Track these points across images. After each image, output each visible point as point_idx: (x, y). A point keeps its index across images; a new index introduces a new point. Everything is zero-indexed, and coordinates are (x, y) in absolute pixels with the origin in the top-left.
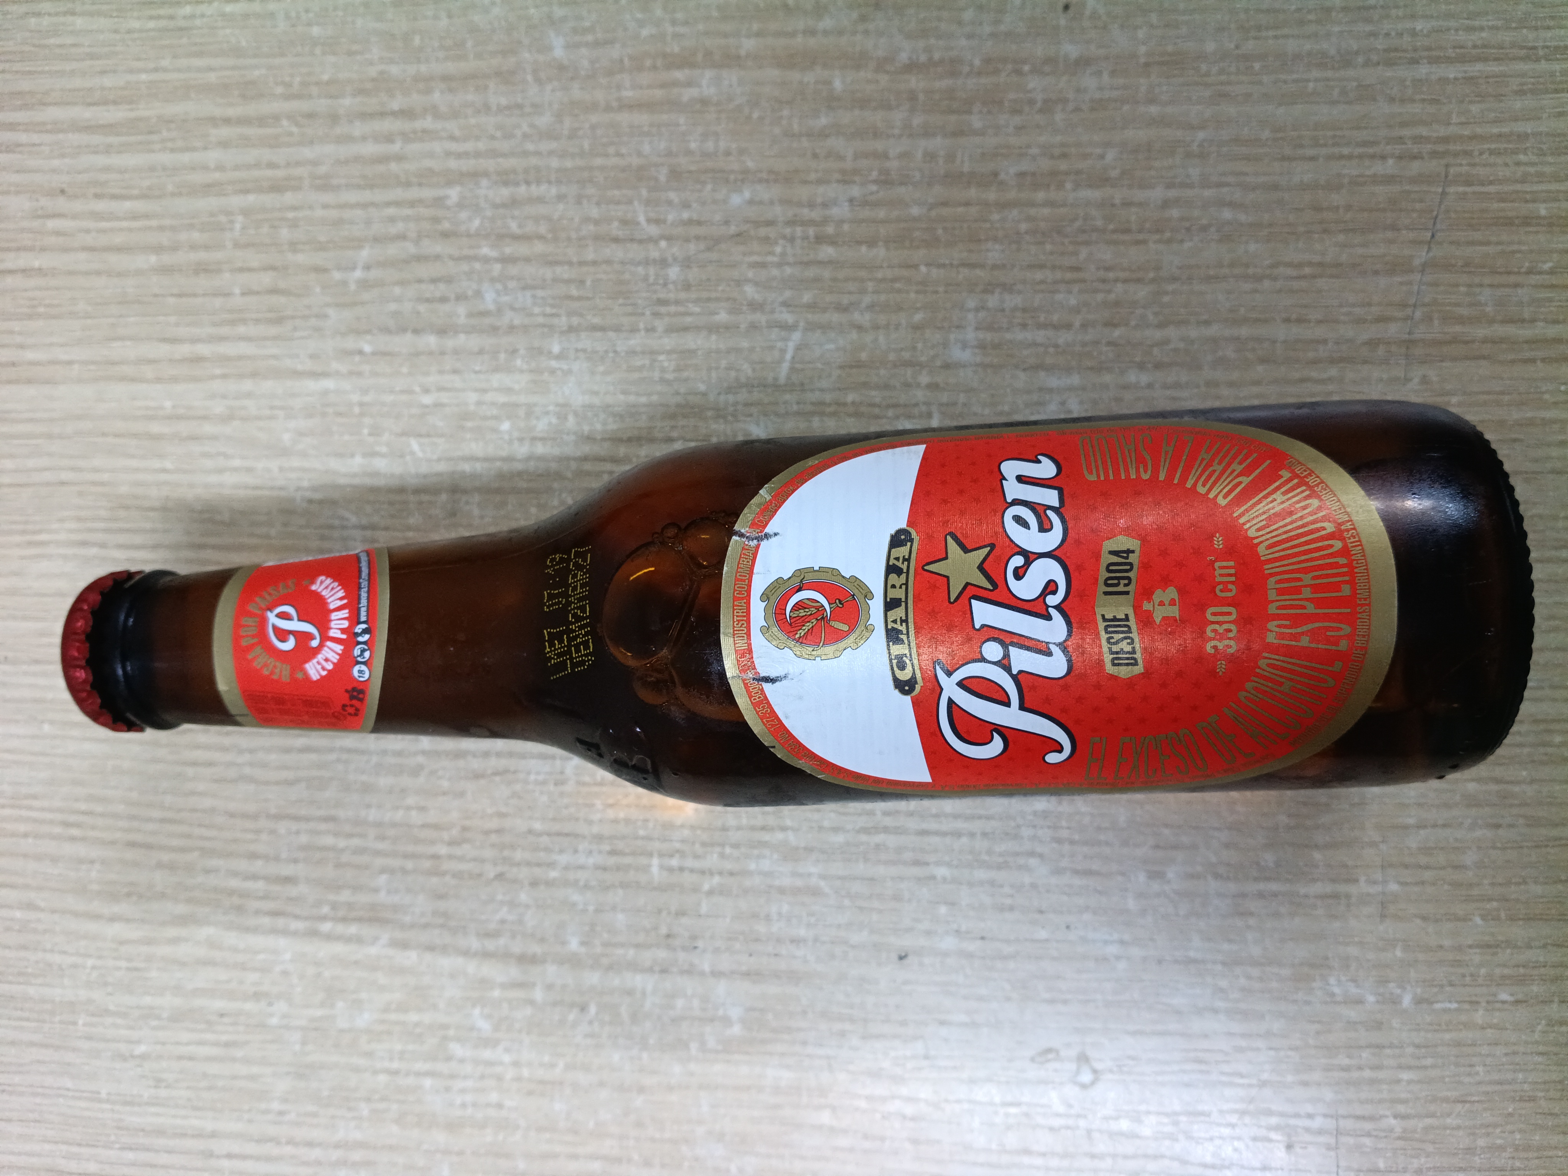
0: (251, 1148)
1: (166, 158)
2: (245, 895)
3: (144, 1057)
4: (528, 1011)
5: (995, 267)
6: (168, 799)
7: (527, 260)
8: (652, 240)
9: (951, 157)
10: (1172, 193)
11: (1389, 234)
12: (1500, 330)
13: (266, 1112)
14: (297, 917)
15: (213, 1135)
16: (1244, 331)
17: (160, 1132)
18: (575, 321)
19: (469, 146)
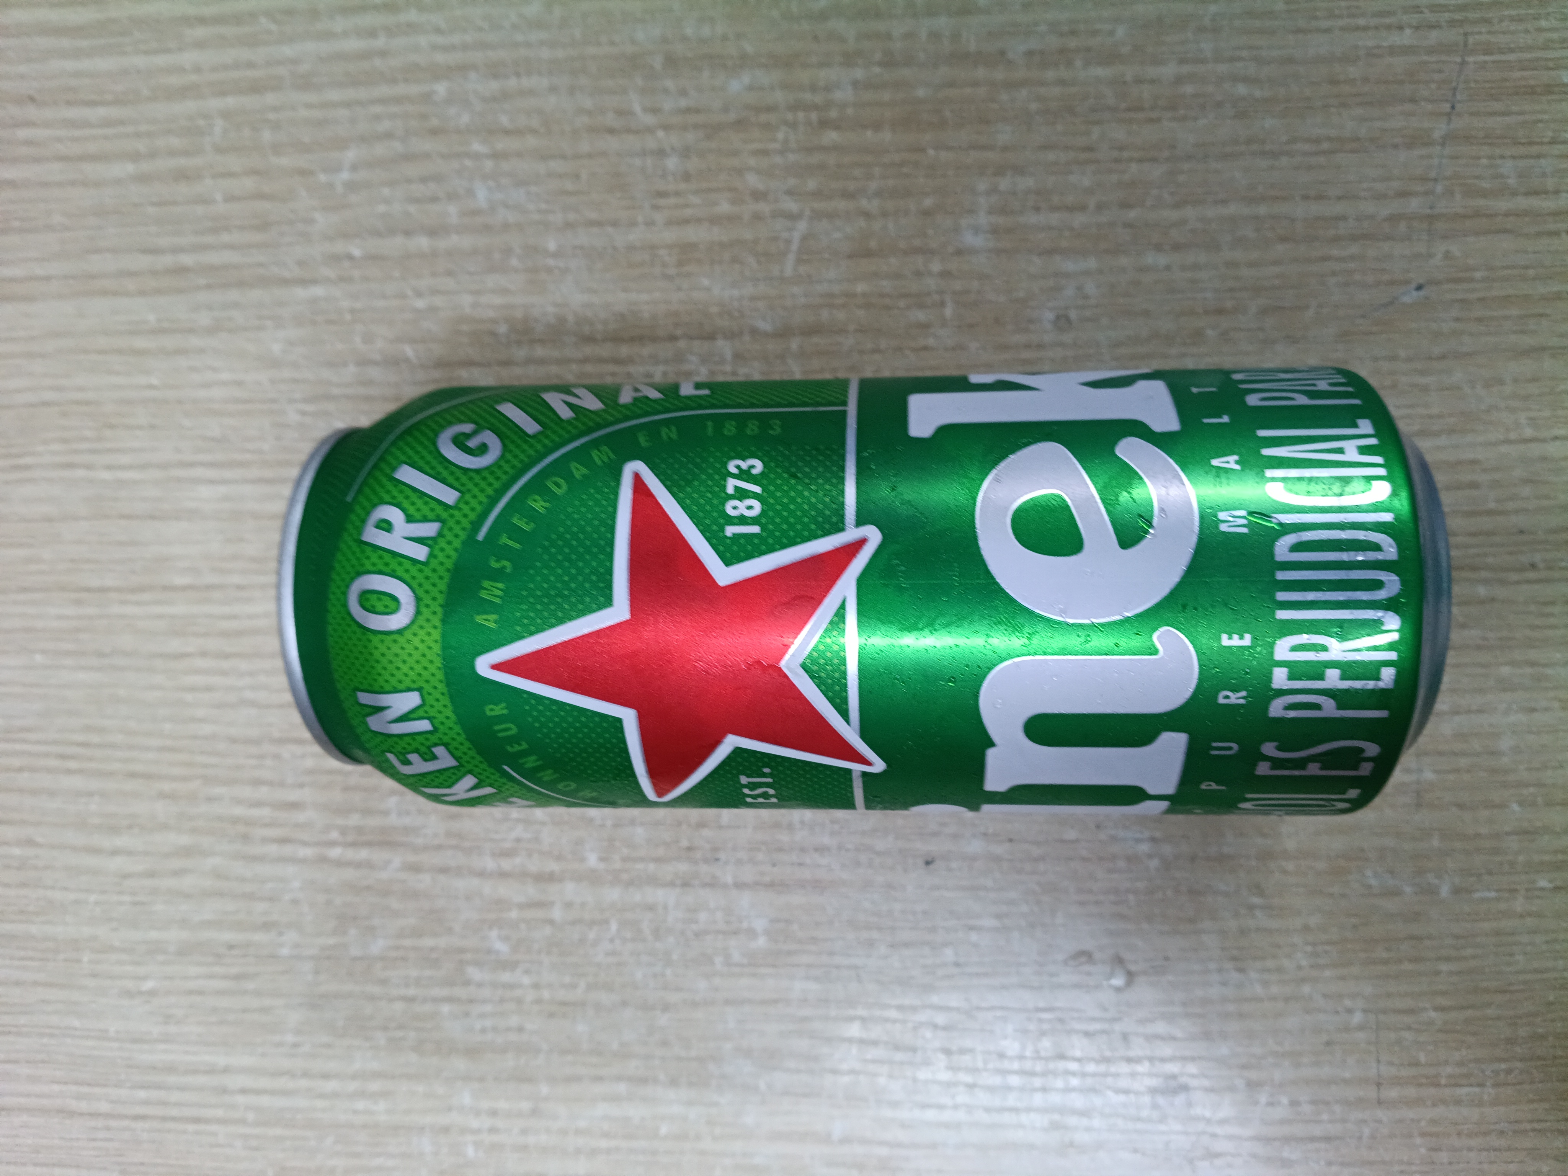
0: (264, 1083)
1: (140, 61)
2: (249, 822)
3: (152, 993)
4: (548, 930)
5: (1005, 149)
6: (168, 727)
7: (519, 155)
8: (650, 130)
9: (956, 37)
10: (1186, 69)
11: (1408, 107)
12: (1523, 203)
13: (280, 1045)
14: (305, 844)
15: (226, 1070)
16: (1262, 210)
17: (171, 1069)
18: (572, 216)
19: (456, 39)
